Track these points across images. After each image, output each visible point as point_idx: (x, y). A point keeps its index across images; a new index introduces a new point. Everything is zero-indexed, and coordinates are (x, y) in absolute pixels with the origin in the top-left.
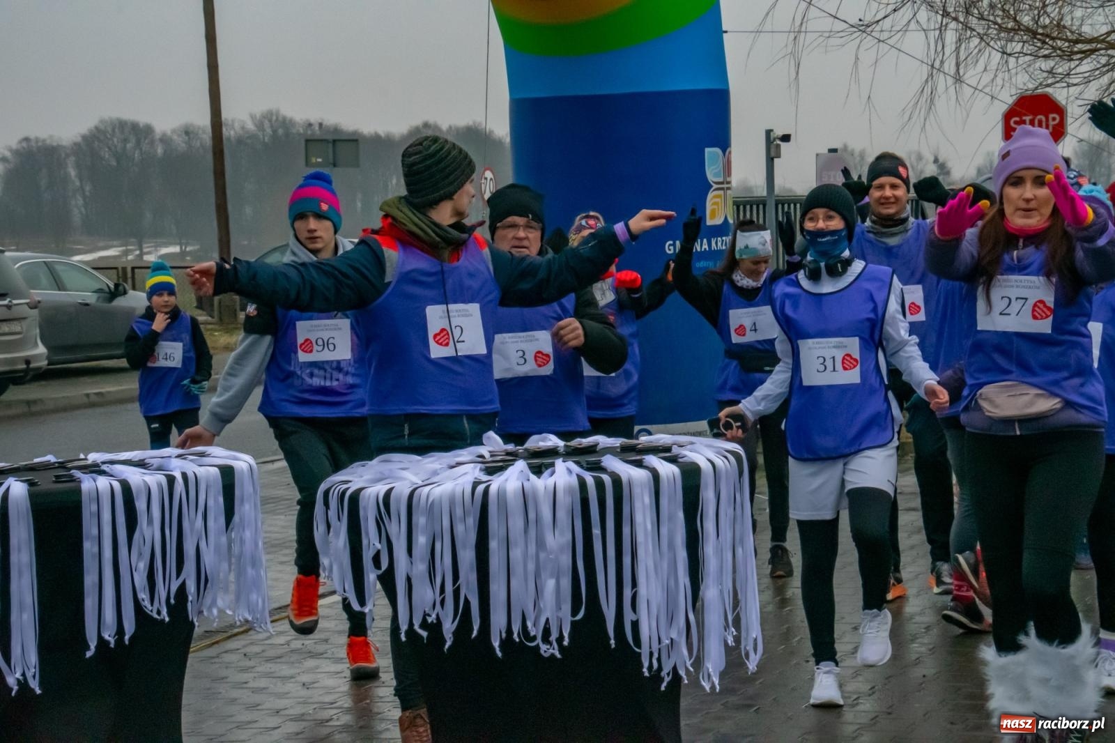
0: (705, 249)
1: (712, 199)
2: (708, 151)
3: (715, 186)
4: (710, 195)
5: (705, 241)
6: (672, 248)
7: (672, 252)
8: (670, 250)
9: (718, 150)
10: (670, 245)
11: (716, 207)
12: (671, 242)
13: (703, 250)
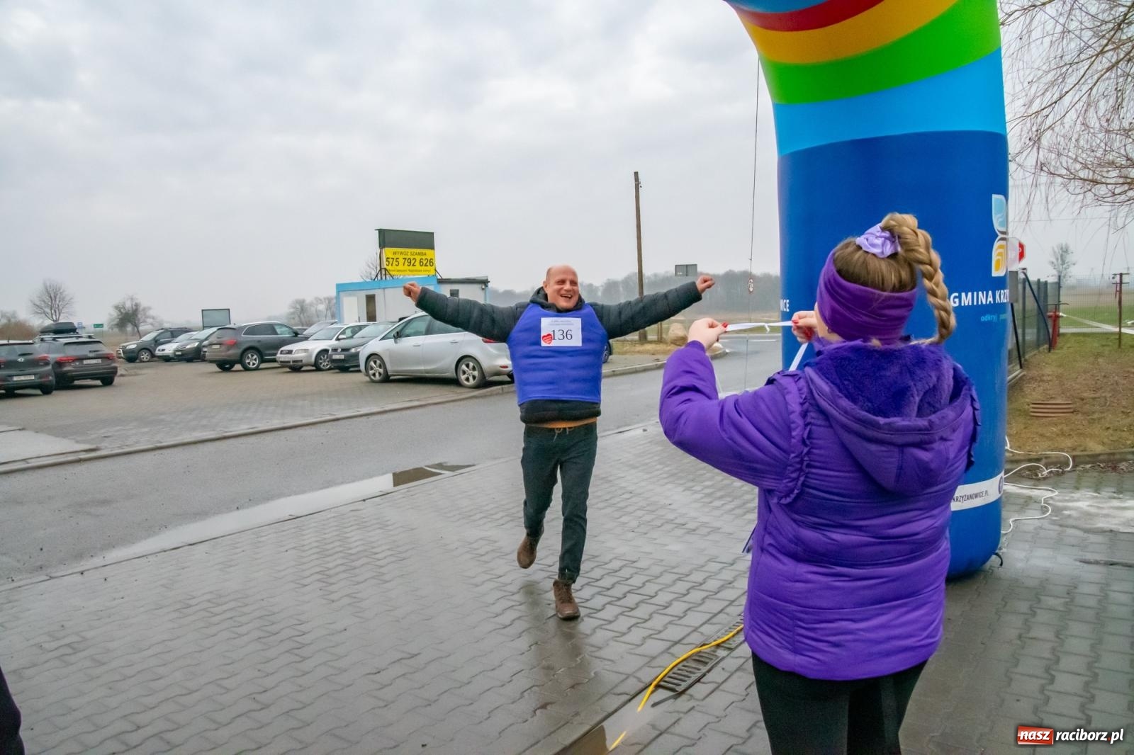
0: (990, 302)
1: (996, 250)
2: (995, 197)
3: (1001, 236)
4: (997, 244)
5: (990, 293)
6: (957, 300)
7: (957, 304)
8: (955, 303)
9: (1001, 197)
10: (955, 297)
11: (1000, 257)
12: (957, 294)
13: (988, 303)
